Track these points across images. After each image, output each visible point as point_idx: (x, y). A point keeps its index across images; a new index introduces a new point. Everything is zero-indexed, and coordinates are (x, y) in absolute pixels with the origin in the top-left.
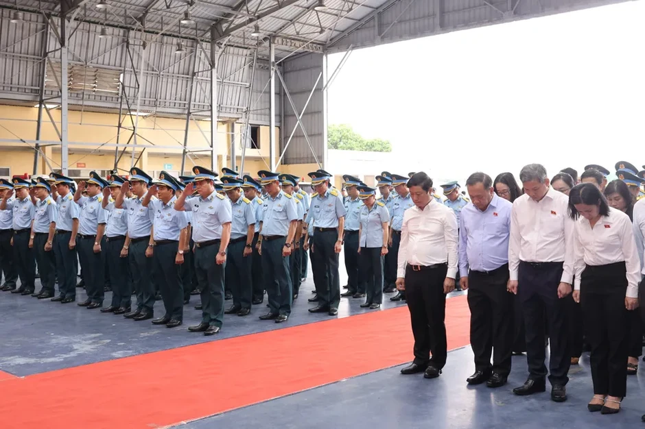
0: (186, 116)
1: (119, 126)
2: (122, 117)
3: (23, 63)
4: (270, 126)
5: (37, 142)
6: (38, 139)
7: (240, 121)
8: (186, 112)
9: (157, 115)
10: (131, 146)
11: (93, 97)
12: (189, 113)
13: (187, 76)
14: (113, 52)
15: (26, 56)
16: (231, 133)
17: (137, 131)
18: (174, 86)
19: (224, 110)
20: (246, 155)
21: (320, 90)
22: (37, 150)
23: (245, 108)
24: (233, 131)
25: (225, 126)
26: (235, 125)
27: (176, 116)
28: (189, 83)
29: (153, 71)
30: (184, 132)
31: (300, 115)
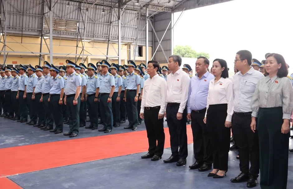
0: (107, 42)
1: (77, 46)
2: (78, 42)
3: (34, 19)
4: (146, 46)
5: (40, 53)
6: (40, 52)
7: (133, 44)
8: (108, 40)
9: (94, 41)
10: (82, 55)
11: (65, 33)
12: (109, 40)
13: (108, 24)
14: (74, 13)
15: (35, 15)
16: (129, 49)
17: (84, 49)
18: (102, 28)
19: (125, 39)
20: (136, 59)
21: (170, 29)
22: (40, 57)
23: (135, 38)
24: (130, 48)
25: (127, 46)
26: (131, 46)
27: (104, 42)
28: (109, 27)
29: (92, 21)
30: (107, 49)
31: (160, 41)
